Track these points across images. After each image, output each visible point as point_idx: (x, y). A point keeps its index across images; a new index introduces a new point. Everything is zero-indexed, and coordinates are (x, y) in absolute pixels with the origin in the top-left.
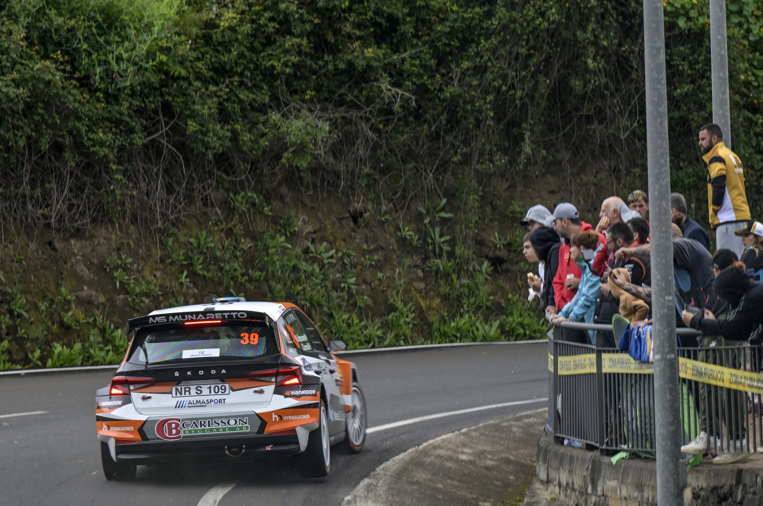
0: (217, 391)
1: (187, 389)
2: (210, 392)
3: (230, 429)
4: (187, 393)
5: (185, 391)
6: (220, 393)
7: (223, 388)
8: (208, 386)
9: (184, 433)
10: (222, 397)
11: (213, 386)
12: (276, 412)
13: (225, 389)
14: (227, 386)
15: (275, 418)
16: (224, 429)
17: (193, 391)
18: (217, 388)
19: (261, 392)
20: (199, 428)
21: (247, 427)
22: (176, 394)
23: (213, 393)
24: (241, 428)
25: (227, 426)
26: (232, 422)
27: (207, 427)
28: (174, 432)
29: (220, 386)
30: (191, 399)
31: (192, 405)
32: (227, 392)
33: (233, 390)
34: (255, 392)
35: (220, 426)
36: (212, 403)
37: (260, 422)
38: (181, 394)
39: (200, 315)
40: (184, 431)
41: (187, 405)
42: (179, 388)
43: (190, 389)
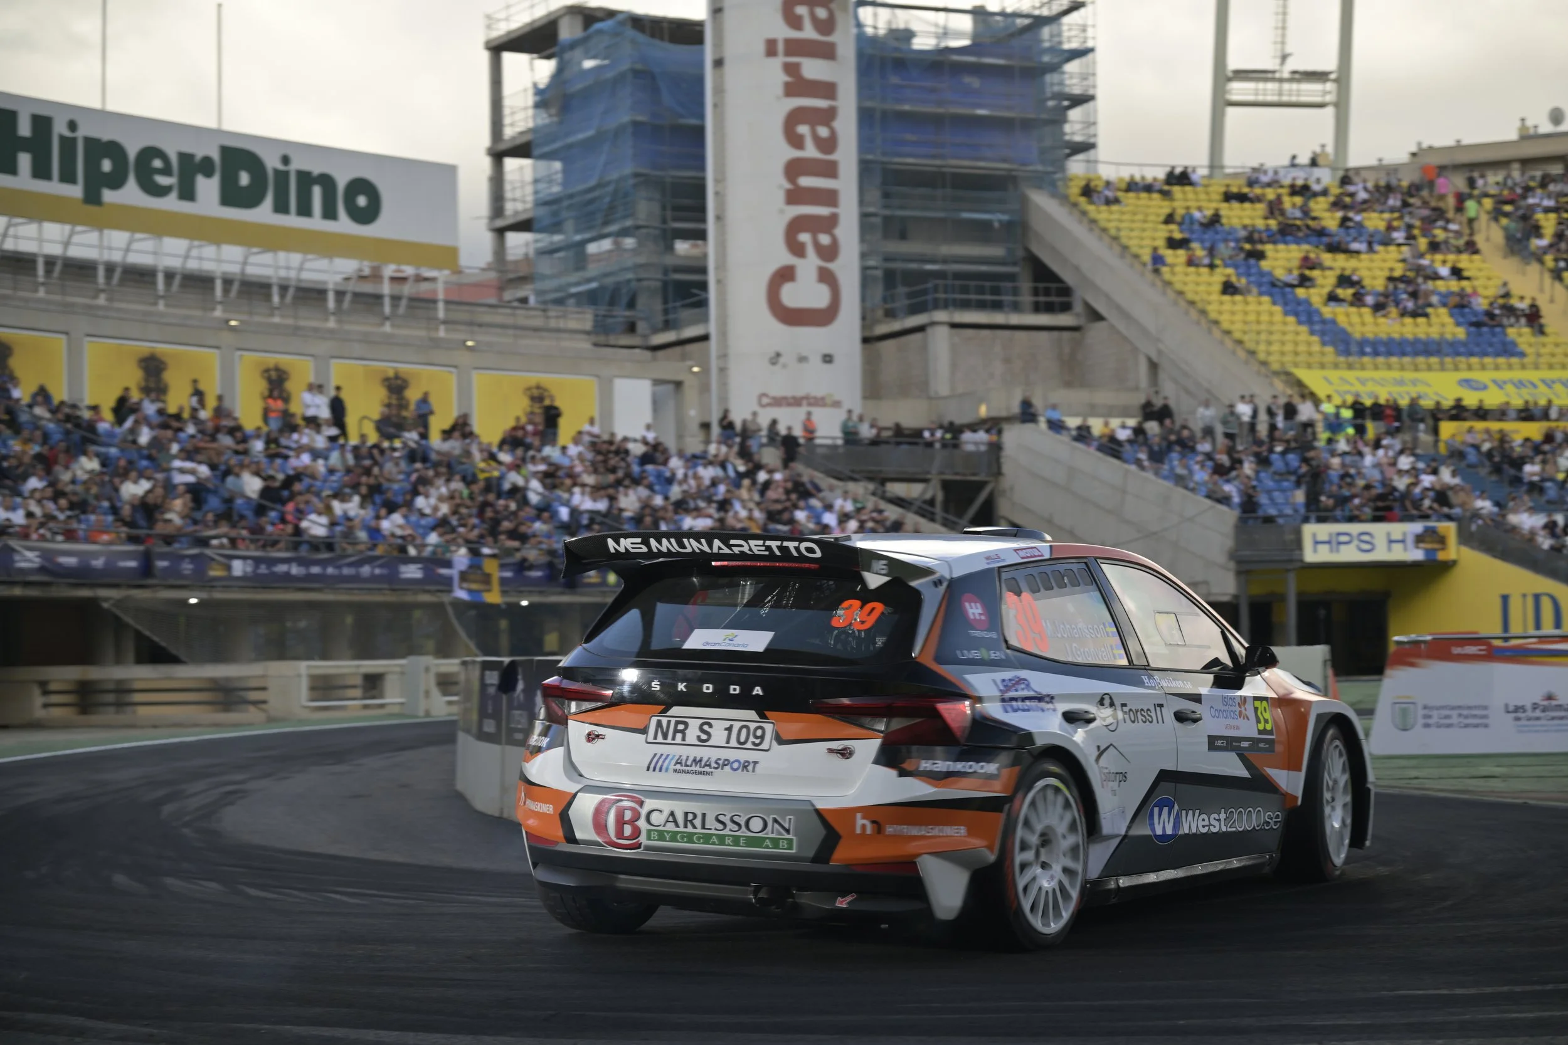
0: (743, 739)
1: (681, 727)
2: (728, 742)
3: (751, 841)
4: (679, 736)
5: (676, 731)
6: (749, 745)
7: (759, 733)
8: (727, 724)
9: (649, 838)
10: (751, 756)
11: (737, 725)
12: (867, 811)
13: (762, 737)
14: (769, 728)
15: (864, 826)
16: (736, 840)
17: (693, 733)
18: (744, 731)
19: (846, 753)
20: (682, 829)
21: (790, 841)
22: (655, 738)
23: (733, 742)
24: (775, 842)
25: (744, 832)
26: (756, 825)
27: (699, 830)
28: (628, 830)
29: (753, 726)
30: (684, 752)
31: (683, 766)
32: (765, 746)
33: (781, 741)
34: (831, 751)
35: (726, 832)
36: (727, 768)
37: (822, 832)
38: (665, 736)
39: (717, 543)
40: (649, 831)
41: (672, 767)
42: (664, 721)
43: (686, 724)
